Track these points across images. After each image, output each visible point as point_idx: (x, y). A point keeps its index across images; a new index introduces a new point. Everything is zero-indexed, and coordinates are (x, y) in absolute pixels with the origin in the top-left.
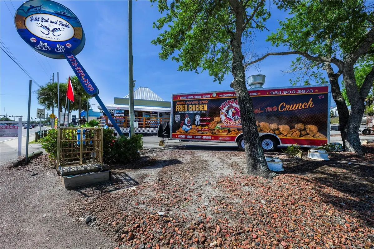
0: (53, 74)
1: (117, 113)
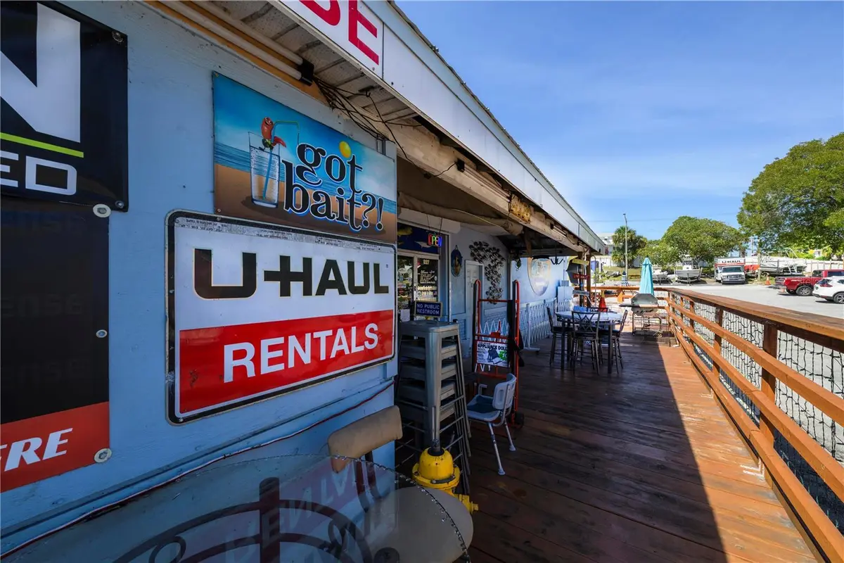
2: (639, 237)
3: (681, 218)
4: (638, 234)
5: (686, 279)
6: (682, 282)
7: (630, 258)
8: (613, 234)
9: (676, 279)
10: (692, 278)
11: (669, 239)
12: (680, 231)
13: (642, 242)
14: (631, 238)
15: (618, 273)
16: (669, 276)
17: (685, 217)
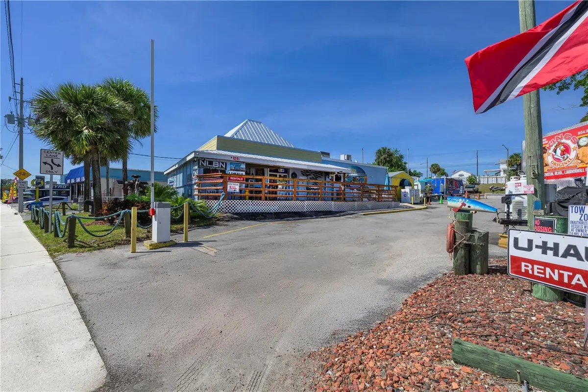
0: (22, 79)
1: (231, 170)
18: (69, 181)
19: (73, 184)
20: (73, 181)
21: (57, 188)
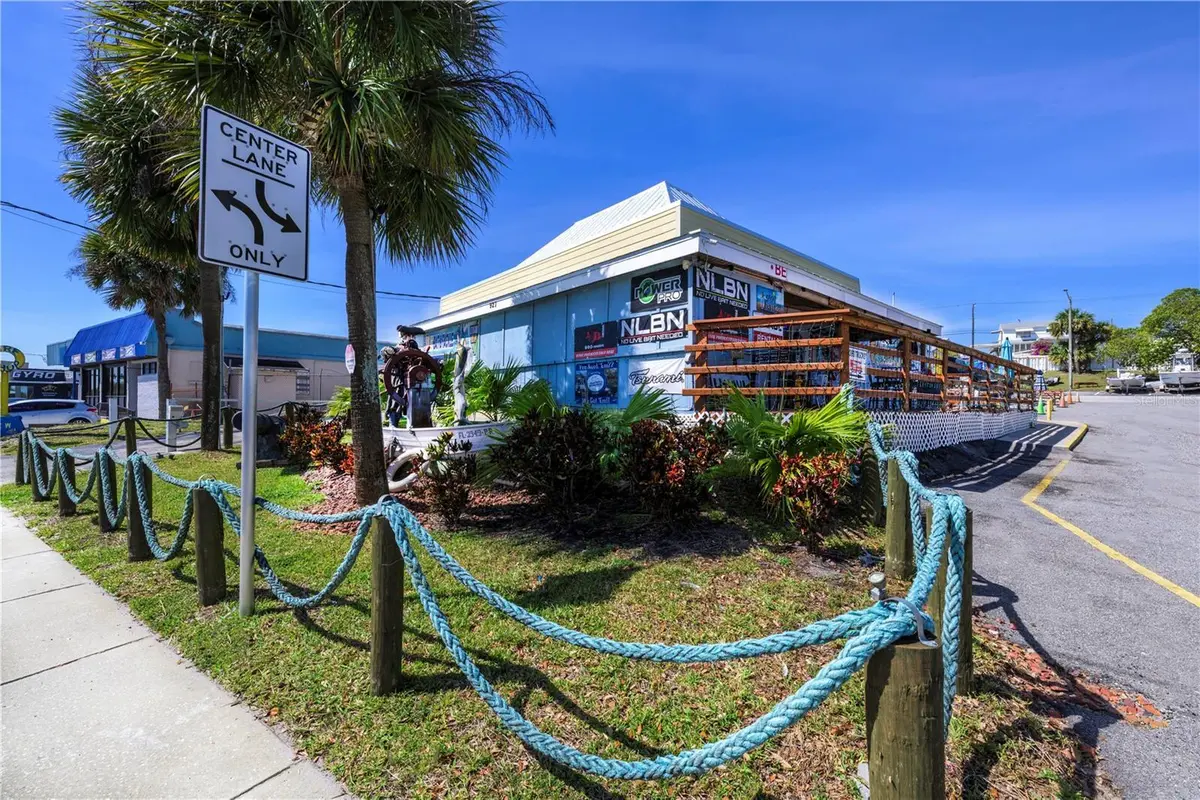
2: (1101, 325)
3: (1180, 293)
4: (1097, 320)
5: (1177, 386)
6: (1171, 392)
7: (1083, 357)
8: (1054, 321)
9: (1162, 387)
10: (1186, 386)
11: (1155, 325)
12: (1176, 311)
13: (1107, 332)
14: (1085, 326)
15: (1056, 380)
16: (1147, 384)
17: (1187, 290)
18: (76, 359)
19: (92, 365)
20: (91, 358)
21: (30, 378)
